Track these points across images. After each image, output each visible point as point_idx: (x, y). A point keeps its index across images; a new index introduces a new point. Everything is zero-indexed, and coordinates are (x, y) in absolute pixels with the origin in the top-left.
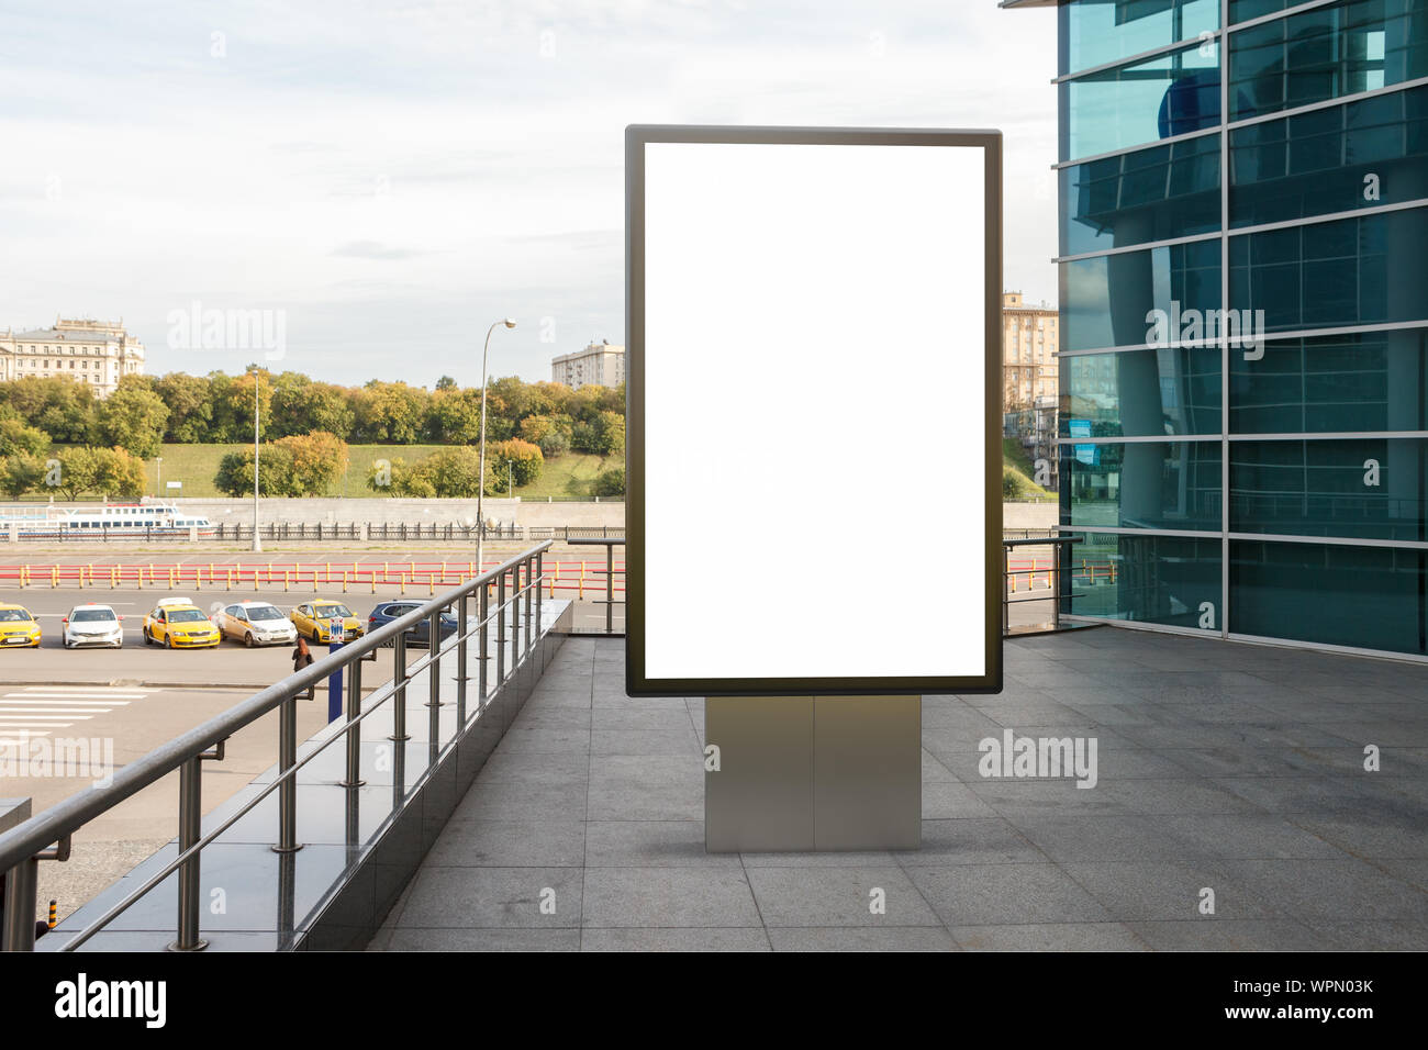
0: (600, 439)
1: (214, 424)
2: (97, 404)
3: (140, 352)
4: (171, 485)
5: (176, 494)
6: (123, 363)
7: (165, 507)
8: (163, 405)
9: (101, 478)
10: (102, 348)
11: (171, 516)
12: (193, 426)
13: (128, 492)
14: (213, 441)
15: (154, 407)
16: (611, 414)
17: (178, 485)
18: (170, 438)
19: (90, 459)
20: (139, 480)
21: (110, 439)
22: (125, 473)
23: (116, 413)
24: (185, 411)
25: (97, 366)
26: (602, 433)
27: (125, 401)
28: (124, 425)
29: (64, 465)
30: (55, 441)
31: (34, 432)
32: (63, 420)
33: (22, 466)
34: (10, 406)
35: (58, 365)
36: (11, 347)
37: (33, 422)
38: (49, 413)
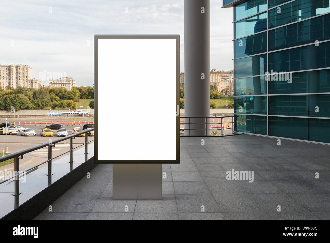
1: (89, 95)
2: (68, 92)
3: (75, 83)
4: (81, 107)
5: (82, 108)
6: (72, 85)
7: (80, 111)
8: (80, 92)
9: (69, 105)
10: (69, 82)
11: (81, 112)
12: (85, 96)
13: (73, 108)
14: (89, 99)
15: (78, 93)
17: (82, 106)
18: (81, 98)
19: (67, 102)
20: (75, 106)
21: (70, 98)
22: (73, 104)
23: (71, 94)
24: (83, 93)
25: (68, 85)
27: (73, 92)
28: (73, 96)
29: (62, 103)
30: (61, 99)
31: (57, 97)
32: (62, 95)
33: (55, 103)
34: (53, 93)
35: (61, 85)
36: (53, 82)
37: (57, 95)
38: (60, 94)
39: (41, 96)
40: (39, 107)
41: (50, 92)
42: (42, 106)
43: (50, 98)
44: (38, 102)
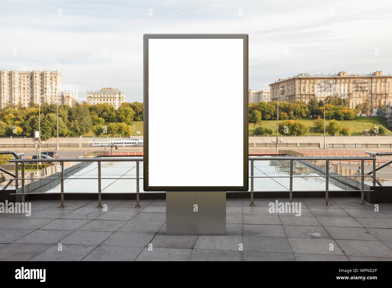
0: (254, 118)
2: (116, 111)
3: (124, 96)
4: (138, 132)
5: (139, 135)
6: (120, 99)
7: (137, 138)
8: (133, 111)
9: (120, 130)
10: (115, 95)
11: (139, 141)
12: (141, 116)
13: (126, 135)
15: (131, 111)
16: (257, 111)
17: (139, 132)
18: (135, 120)
19: (117, 126)
20: (129, 131)
21: (120, 120)
22: (126, 129)
23: (121, 113)
24: (138, 112)
25: (114, 100)
26: (254, 116)
27: (123, 110)
28: (123, 116)
29: (110, 128)
30: (106, 121)
31: (101, 119)
32: (107, 115)
33: (100, 128)
34: (94, 112)
35: (104, 100)
36: (92, 96)
37: (99, 116)
38: (104, 113)
39: (79, 117)
40: (77, 133)
41: (90, 111)
42: (81, 131)
43: (92, 120)
44: (75, 125)
